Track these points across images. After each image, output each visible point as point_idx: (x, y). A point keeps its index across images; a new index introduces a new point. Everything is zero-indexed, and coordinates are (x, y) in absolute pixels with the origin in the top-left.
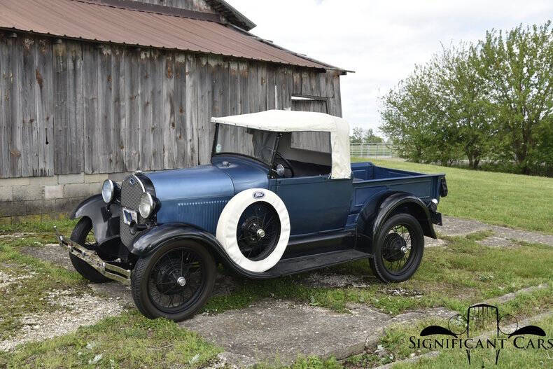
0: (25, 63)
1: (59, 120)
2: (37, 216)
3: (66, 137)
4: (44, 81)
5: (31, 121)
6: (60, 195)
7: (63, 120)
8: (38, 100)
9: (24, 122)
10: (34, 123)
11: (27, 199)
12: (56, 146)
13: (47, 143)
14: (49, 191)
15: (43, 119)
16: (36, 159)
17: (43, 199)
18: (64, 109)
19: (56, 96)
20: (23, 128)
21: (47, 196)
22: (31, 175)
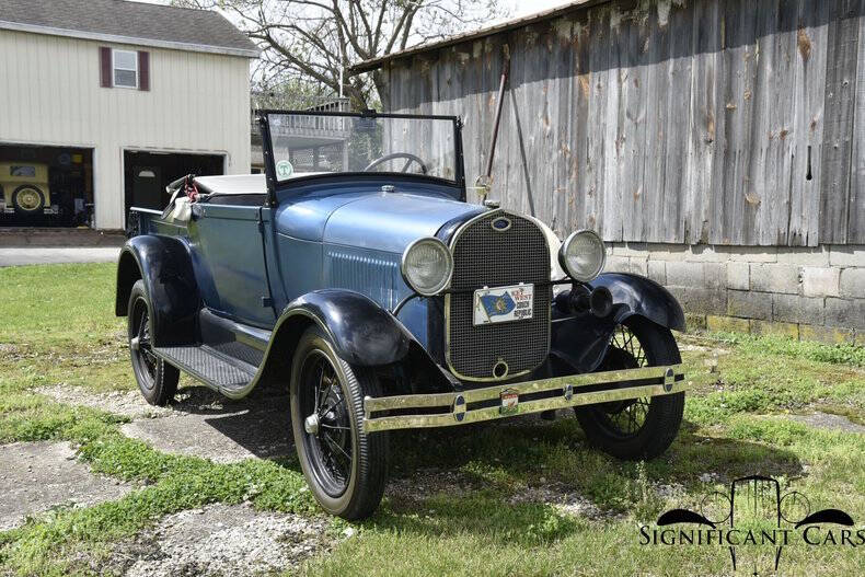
0: (781, 19)
1: (836, 124)
2: (790, 326)
3: (844, 163)
4: (812, 44)
5: (784, 134)
6: (833, 291)
7: (843, 123)
8: (798, 89)
9: (771, 138)
10: (788, 137)
11: (773, 289)
12: (825, 184)
13: (809, 177)
14: (811, 280)
15: (805, 128)
16: (785, 210)
17: (801, 294)
18: (846, 99)
19: (832, 74)
20: (769, 149)
21: (808, 288)
22: (775, 243)
